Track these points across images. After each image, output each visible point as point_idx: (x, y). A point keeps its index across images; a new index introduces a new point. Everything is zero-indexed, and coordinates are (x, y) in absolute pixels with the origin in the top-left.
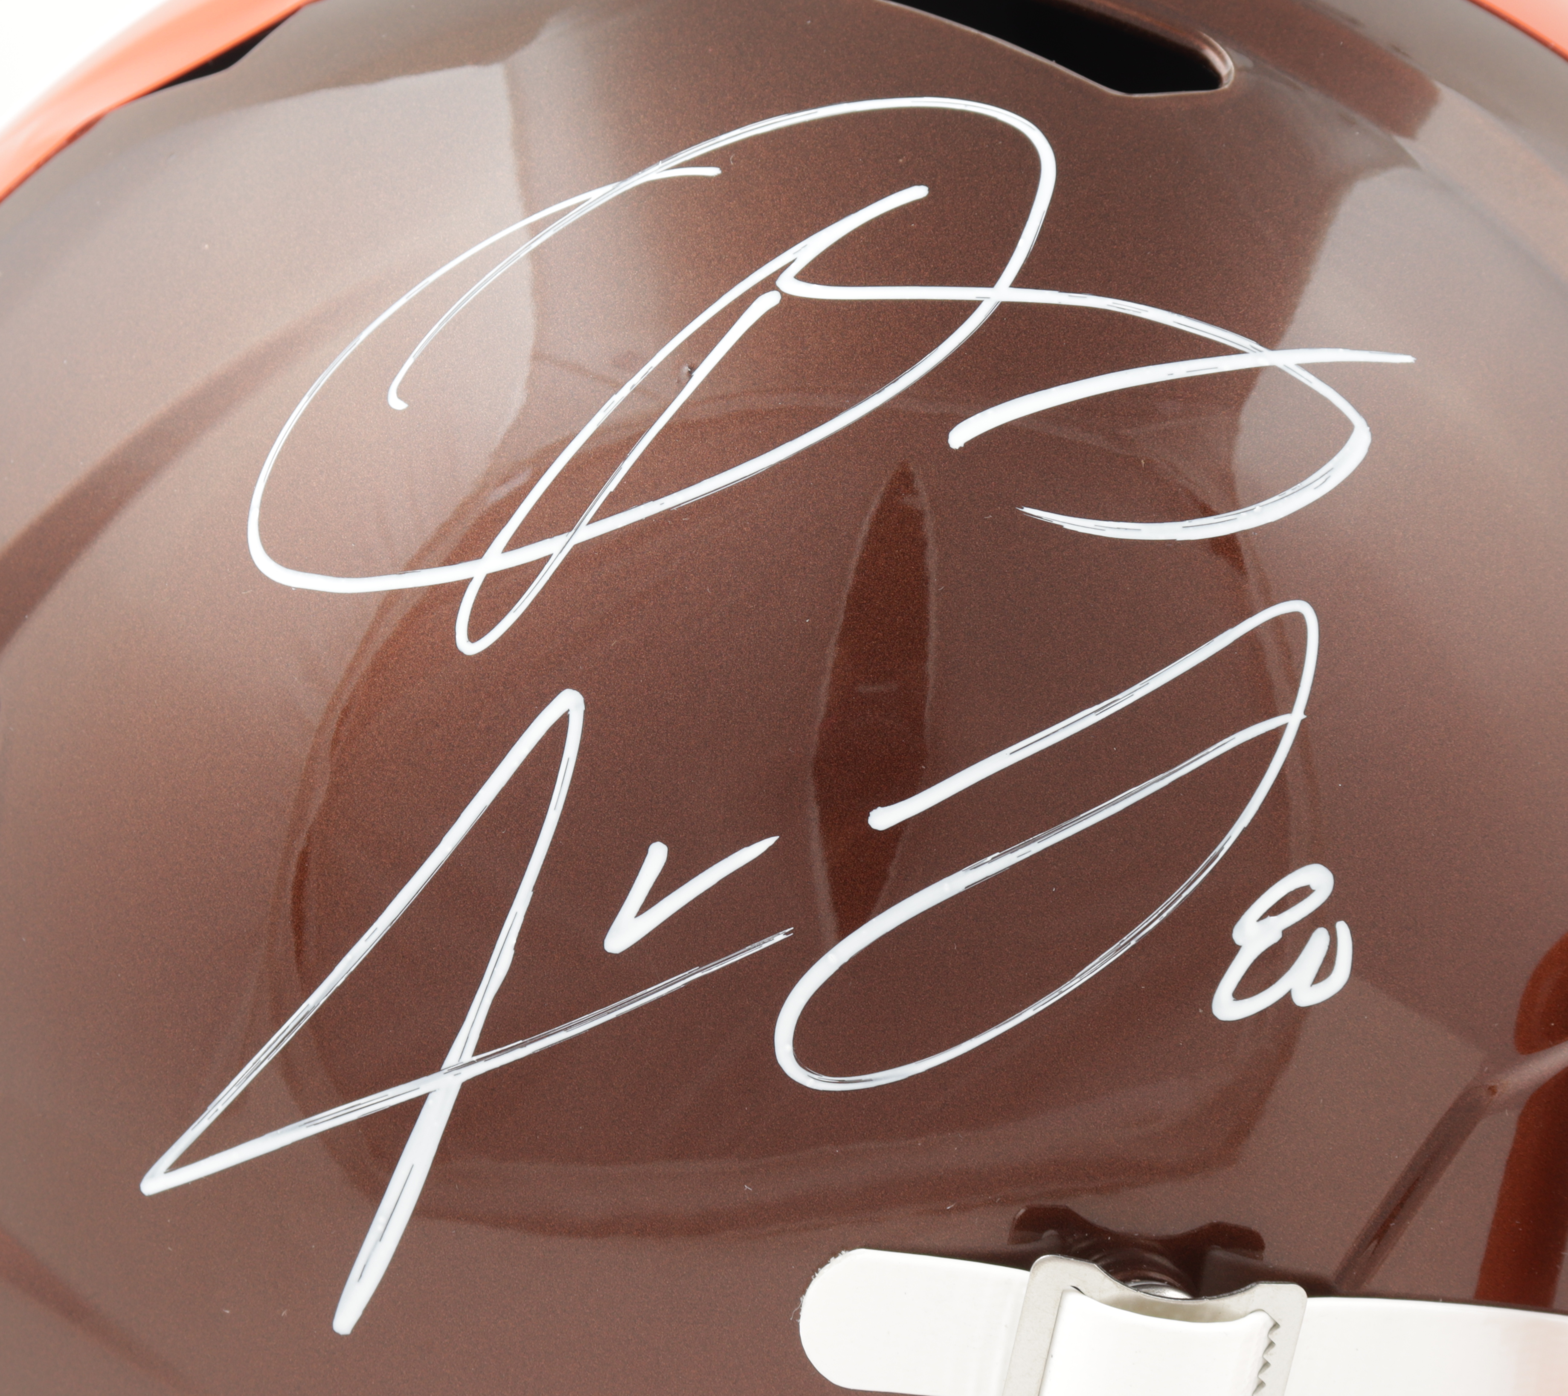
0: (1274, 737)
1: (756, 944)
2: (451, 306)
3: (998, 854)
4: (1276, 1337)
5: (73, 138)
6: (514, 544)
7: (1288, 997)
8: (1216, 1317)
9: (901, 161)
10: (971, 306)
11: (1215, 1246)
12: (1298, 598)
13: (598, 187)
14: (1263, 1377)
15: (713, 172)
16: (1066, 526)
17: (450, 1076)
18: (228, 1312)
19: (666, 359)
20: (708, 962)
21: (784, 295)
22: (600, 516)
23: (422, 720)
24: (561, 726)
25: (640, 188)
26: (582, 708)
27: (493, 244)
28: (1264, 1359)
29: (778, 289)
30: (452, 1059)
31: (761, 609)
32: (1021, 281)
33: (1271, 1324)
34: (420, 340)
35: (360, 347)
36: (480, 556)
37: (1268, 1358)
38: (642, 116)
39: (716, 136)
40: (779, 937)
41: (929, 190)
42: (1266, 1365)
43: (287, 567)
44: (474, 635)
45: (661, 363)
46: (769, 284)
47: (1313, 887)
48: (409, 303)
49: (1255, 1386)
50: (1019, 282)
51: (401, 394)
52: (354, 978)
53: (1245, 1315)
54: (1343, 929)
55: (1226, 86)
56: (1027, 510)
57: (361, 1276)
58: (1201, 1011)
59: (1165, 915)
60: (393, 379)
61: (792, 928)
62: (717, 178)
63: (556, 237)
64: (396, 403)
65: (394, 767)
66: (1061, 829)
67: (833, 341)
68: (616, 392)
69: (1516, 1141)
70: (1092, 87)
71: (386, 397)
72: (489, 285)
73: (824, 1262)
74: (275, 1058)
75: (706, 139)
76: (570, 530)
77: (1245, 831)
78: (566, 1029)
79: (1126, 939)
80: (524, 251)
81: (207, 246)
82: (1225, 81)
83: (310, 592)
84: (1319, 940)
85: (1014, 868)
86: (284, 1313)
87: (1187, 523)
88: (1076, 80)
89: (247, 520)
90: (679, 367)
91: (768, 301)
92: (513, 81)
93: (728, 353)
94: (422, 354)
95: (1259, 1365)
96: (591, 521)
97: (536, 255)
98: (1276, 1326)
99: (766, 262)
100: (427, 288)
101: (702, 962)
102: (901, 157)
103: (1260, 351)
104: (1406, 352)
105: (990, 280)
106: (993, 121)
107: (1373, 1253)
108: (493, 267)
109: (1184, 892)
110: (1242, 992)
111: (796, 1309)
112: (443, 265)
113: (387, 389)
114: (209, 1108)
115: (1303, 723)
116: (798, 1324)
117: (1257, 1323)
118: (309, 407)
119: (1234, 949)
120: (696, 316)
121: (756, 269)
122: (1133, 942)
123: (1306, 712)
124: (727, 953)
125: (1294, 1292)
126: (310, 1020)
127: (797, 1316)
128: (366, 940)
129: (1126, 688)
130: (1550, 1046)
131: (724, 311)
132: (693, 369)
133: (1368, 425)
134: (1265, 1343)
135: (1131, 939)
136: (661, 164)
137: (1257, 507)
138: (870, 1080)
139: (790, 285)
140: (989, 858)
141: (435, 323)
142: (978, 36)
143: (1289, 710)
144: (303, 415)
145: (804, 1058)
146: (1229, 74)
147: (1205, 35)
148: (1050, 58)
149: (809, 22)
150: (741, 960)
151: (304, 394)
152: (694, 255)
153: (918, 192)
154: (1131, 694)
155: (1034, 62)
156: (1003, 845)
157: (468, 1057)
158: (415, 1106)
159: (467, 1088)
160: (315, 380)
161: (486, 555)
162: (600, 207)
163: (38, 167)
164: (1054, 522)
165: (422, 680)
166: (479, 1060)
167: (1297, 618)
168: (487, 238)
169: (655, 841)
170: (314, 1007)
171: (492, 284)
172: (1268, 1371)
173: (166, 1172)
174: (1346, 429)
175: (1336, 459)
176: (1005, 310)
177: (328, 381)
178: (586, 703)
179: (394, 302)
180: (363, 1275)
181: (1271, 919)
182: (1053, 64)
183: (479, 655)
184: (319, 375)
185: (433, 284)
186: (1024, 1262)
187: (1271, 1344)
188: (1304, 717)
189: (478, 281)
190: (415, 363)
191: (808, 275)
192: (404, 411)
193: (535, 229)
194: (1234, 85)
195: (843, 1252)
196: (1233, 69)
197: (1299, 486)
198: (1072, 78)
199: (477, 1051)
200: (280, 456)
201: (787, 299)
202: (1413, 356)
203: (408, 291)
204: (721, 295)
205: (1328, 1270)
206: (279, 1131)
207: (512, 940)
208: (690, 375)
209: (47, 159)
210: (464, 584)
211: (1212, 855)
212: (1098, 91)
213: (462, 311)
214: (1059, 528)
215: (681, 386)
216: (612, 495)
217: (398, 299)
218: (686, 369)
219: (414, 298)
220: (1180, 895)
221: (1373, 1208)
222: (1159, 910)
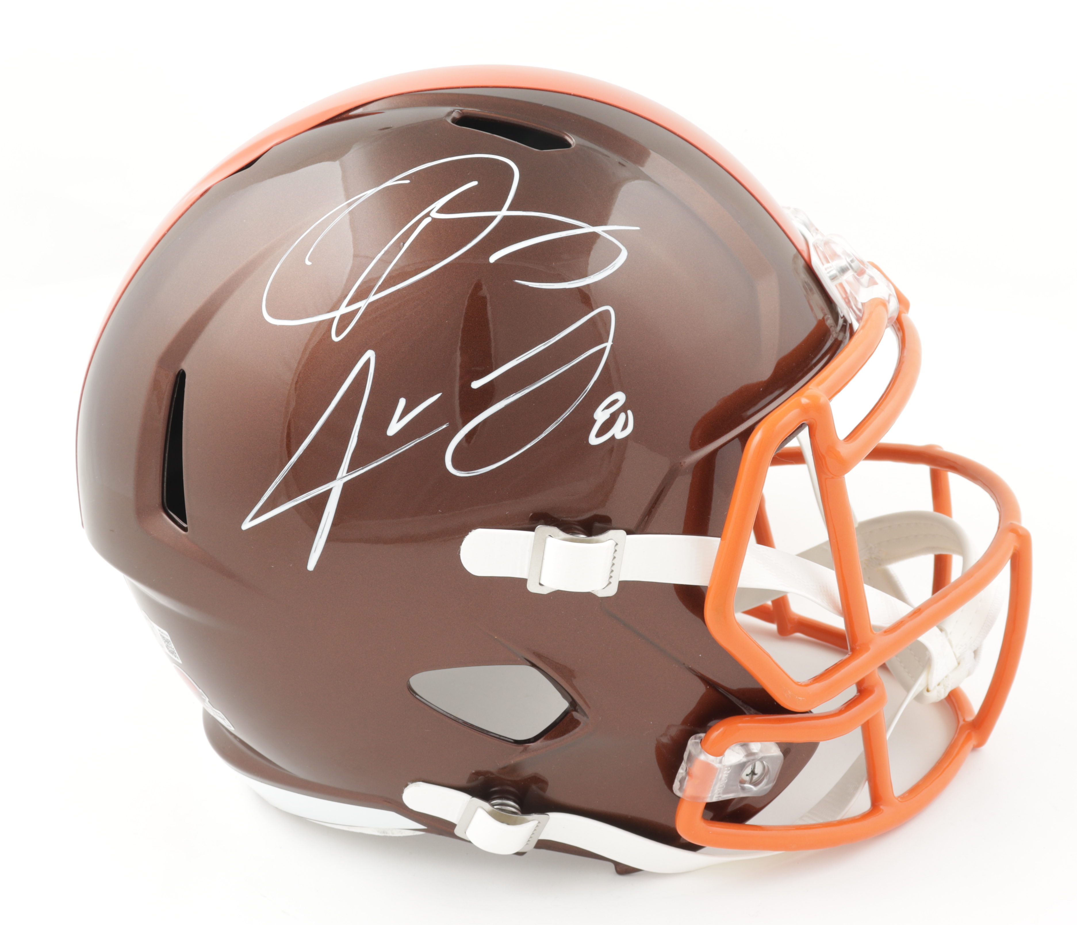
0: (603, 350)
1: (437, 429)
2: (324, 231)
3: (514, 394)
4: (617, 548)
5: (202, 195)
6: (349, 304)
7: (613, 436)
8: (597, 542)
9: (468, 174)
10: (494, 218)
11: (596, 522)
12: (607, 305)
13: (370, 189)
14: (614, 562)
15: (407, 182)
16: (530, 286)
17: (339, 481)
18: (273, 566)
19: (395, 241)
20: (421, 436)
21: (432, 218)
22: (376, 293)
23: (322, 364)
24: (368, 362)
25: (384, 188)
26: (374, 356)
27: (337, 210)
28: (612, 562)
29: (430, 216)
30: (339, 475)
31: (431, 319)
32: (510, 208)
33: (615, 544)
34: (315, 242)
35: (295, 246)
36: (338, 309)
37: (615, 555)
38: (383, 167)
39: (408, 170)
40: (444, 426)
41: (478, 182)
42: (614, 558)
43: (276, 319)
44: (338, 334)
45: (394, 243)
46: (428, 215)
47: (619, 399)
48: (311, 231)
49: (611, 565)
50: (510, 209)
51: (309, 260)
52: (305, 451)
53: (606, 541)
54: (630, 413)
55: (573, 146)
56: (517, 281)
57: (315, 551)
58: (585, 442)
59: (571, 411)
60: (306, 255)
61: (448, 423)
62: (409, 183)
63: (357, 206)
64: (308, 263)
65: (314, 380)
66: (535, 385)
67: (449, 231)
68: (379, 253)
69: (692, 481)
70: (529, 148)
71: (305, 261)
72: (336, 223)
73: (467, 534)
74: (282, 480)
75: (405, 172)
76: (367, 298)
77: (595, 382)
78: (376, 462)
79: (559, 419)
80: (347, 211)
81: (245, 221)
82: (572, 145)
83: (283, 326)
84: (622, 417)
85: (520, 398)
86: (291, 565)
87: (569, 282)
88: (524, 147)
89: (262, 305)
90: (400, 243)
91: (428, 220)
92: (342, 165)
93: (416, 238)
94: (316, 246)
95: (612, 558)
96: (374, 295)
97: (351, 213)
98: (617, 544)
99: (426, 208)
100: (316, 226)
101: (420, 436)
102: (468, 173)
103: (589, 227)
104: (637, 226)
105: (500, 209)
106: (498, 160)
107: (647, 520)
108: (337, 217)
109: (577, 403)
110: (599, 435)
111: (459, 550)
112: (321, 218)
113: (305, 259)
114: (262, 499)
115: (612, 346)
116: (460, 555)
117: (611, 543)
118: (280, 267)
119: (594, 421)
120: (404, 227)
121: (423, 211)
122: (561, 421)
123: (612, 342)
124: (427, 433)
125: (623, 533)
126: (292, 467)
127: (459, 553)
128: (309, 438)
129: (553, 337)
130: (699, 448)
131: (413, 225)
132: (404, 243)
133: (626, 249)
134: (614, 550)
135: (560, 420)
136: (390, 181)
137: (592, 276)
138: (478, 472)
139: (435, 215)
140: (512, 395)
141: (319, 236)
142: (491, 135)
143: (607, 341)
144: (278, 270)
145: (456, 465)
146: (574, 143)
147: (565, 132)
148: (516, 141)
149: (436, 134)
150: (432, 435)
151: (278, 263)
152: (402, 208)
153: (475, 183)
154: (555, 339)
155: (510, 142)
156: (516, 391)
157: (345, 474)
158: (328, 492)
159: (346, 485)
160: (281, 258)
161: (340, 309)
162: (371, 195)
163: (191, 205)
164: (526, 284)
165: (321, 351)
166: (348, 475)
167: (607, 312)
168: (335, 208)
169: (401, 397)
170: (293, 462)
171: (337, 222)
172: (615, 559)
173: (249, 522)
174: (619, 251)
175: (616, 260)
176: (505, 218)
177: (286, 258)
178: (376, 354)
179: (306, 231)
180: (316, 550)
181: (606, 411)
182: (516, 142)
183: (340, 341)
184: (283, 257)
185: (318, 224)
186: (533, 529)
187: (616, 551)
188: (612, 343)
189: (332, 222)
190: (314, 250)
191: (439, 211)
192: (311, 265)
193: (350, 205)
194: (576, 147)
195: (473, 530)
196: (575, 142)
197: (605, 269)
198: (523, 146)
199: (348, 472)
200: (272, 283)
201: (434, 219)
202: (639, 227)
203: (310, 227)
204: (412, 219)
205: (632, 527)
206: (285, 504)
207: (357, 434)
208: (403, 245)
209: (194, 203)
210: (333, 319)
211: (585, 390)
212: (531, 149)
213: (328, 232)
214: (527, 286)
215: (401, 249)
216: (380, 286)
217: (307, 230)
218: (402, 244)
219: (312, 229)
220: (575, 404)
221: (646, 505)
222: (569, 409)
